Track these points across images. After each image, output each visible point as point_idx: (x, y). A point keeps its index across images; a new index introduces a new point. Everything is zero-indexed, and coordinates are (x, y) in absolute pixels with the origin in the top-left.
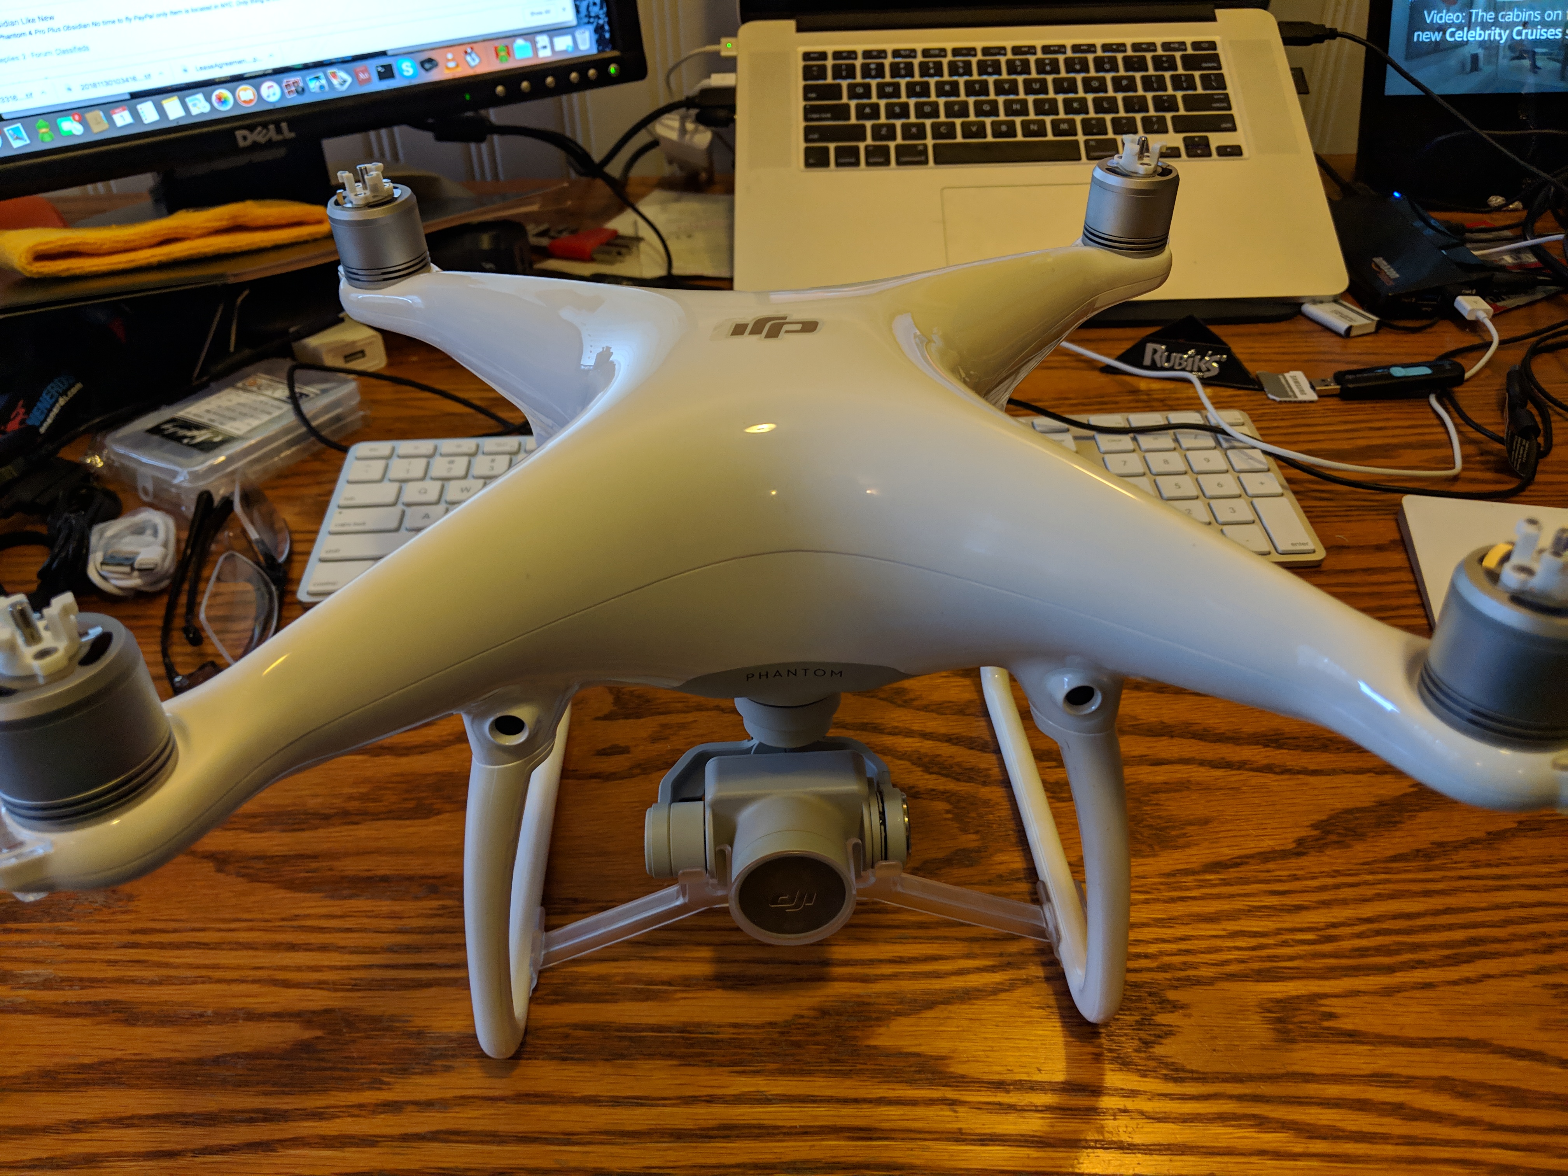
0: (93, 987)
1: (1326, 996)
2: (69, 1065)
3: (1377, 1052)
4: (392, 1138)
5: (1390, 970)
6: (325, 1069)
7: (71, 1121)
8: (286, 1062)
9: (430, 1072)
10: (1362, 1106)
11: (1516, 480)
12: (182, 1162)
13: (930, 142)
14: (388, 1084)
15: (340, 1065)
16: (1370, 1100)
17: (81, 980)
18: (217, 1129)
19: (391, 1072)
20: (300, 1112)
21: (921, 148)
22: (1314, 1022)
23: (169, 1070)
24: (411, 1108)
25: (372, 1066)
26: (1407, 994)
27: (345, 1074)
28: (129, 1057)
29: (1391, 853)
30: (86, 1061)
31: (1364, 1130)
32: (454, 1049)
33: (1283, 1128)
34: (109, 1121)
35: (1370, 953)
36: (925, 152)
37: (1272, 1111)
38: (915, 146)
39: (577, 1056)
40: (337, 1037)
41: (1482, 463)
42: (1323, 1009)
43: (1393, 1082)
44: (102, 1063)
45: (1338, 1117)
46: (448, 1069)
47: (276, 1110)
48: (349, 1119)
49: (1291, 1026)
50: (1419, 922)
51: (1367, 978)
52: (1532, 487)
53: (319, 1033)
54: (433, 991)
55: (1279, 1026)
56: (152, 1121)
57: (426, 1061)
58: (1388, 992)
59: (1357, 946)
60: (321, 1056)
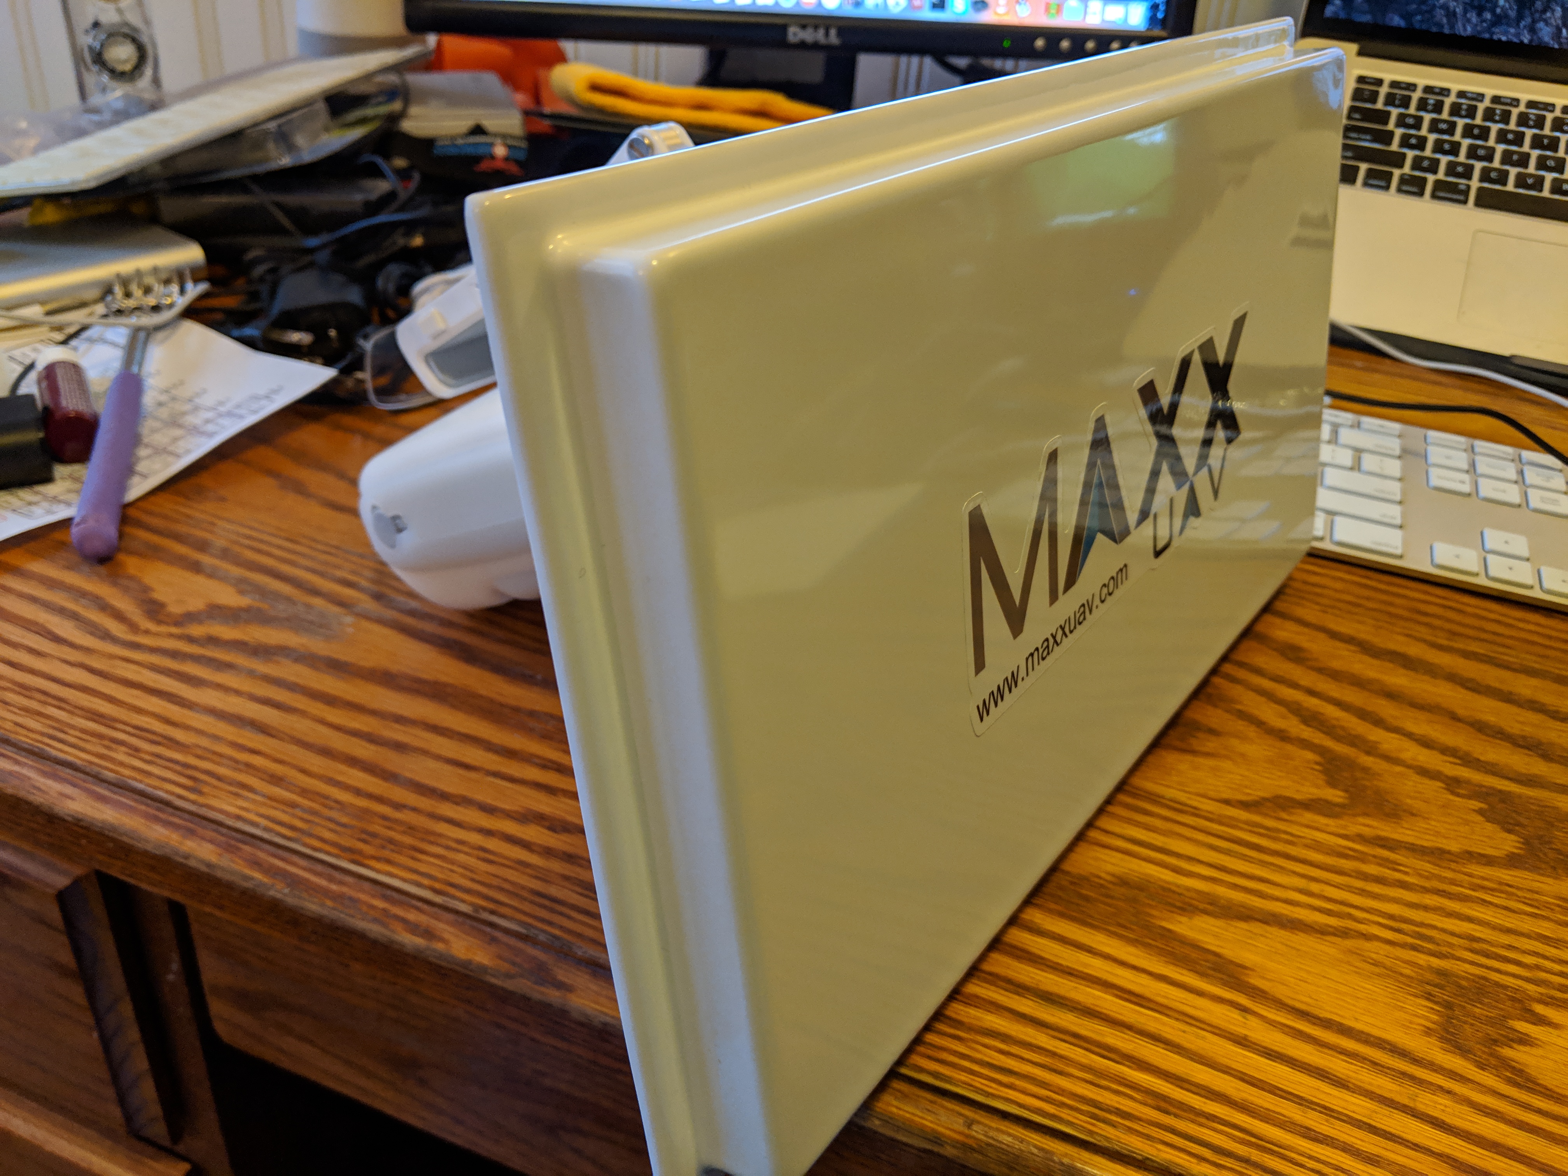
2: (408, 674)
7: (396, 714)
13: (1475, 183)
21: (1462, 187)
23: (490, 706)
28: (459, 686)
30: (423, 676)
34: (426, 725)
36: (1466, 192)
38: (1457, 184)
44: (434, 682)
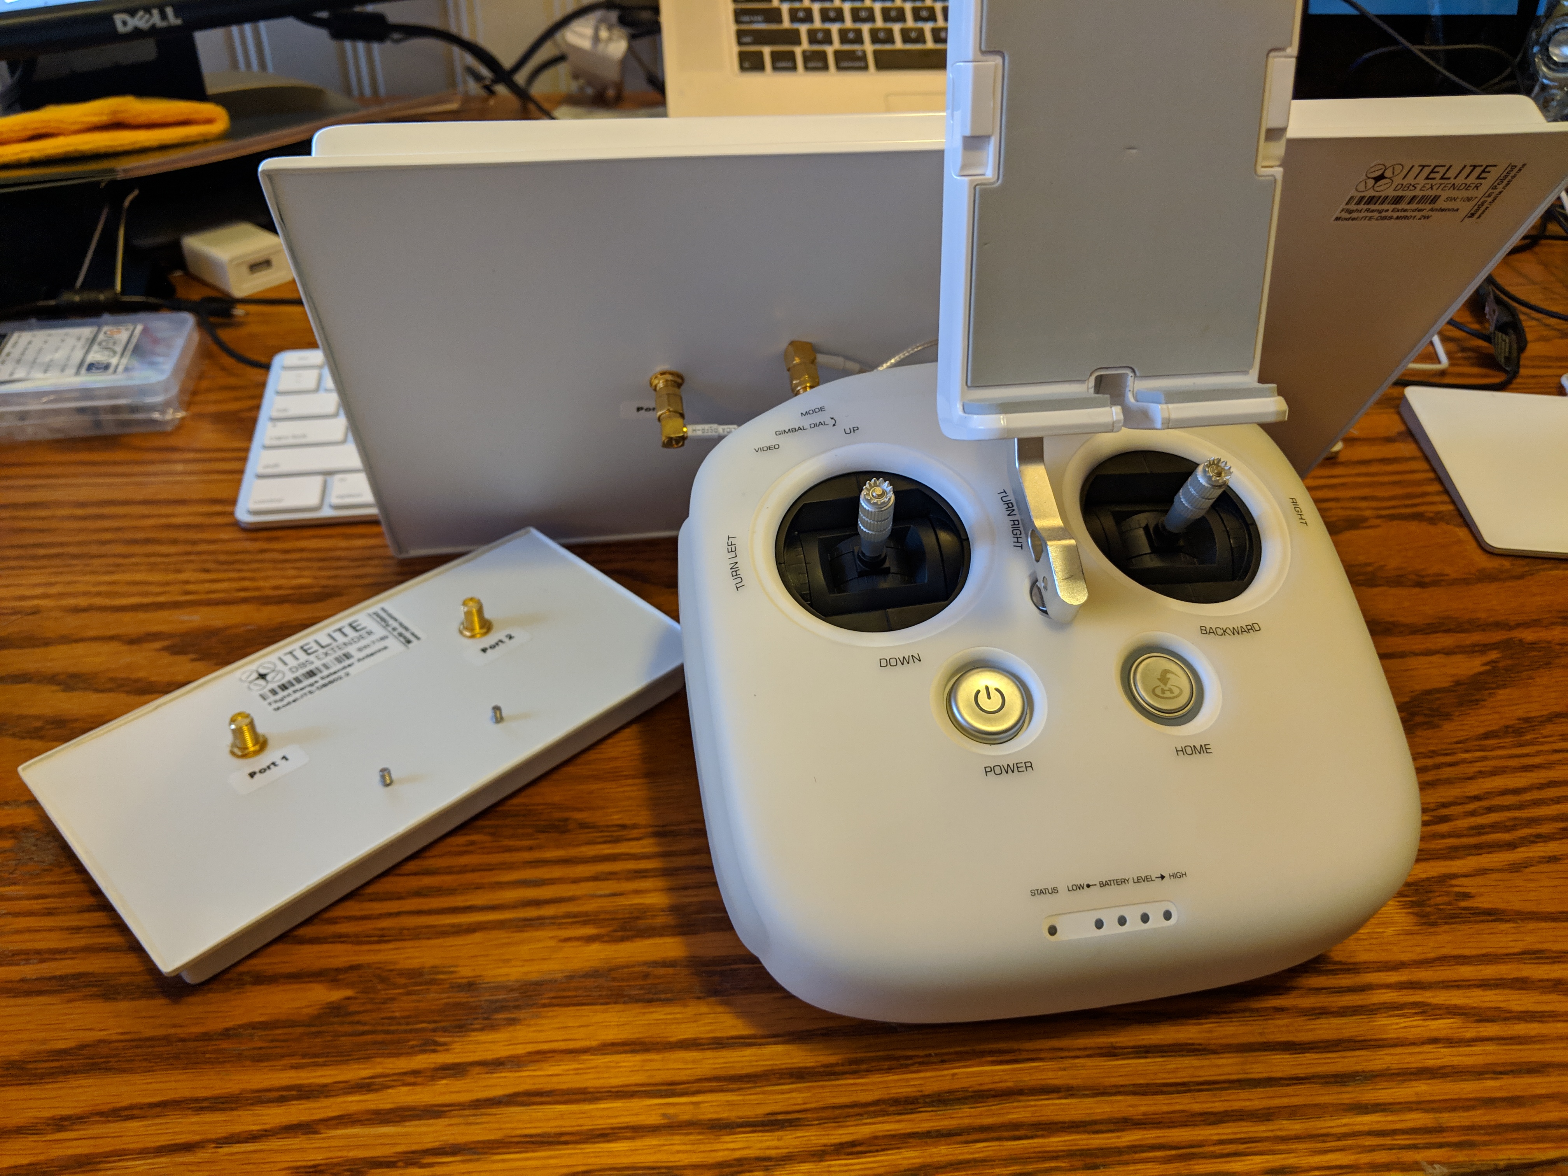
0: (56, 959)
1: (1455, 876)
2: (38, 1053)
3: (1522, 929)
4: (462, 1106)
5: (1512, 846)
6: (363, 1033)
7: (53, 1118)
8: (313, 1029)
9: (493, 1027)
10: (1521, 984)
11: (1504, 374)
12: (202, 1155)
13: (868, 47)
14: (445, 1044)
15: (380, 1028)
16: (1527, 978)
17: (38, 952)
18: (241, 1113)
19: (445, 1030)
20: (341, 1085)
21: (859, 53)
22: (1449, 904)
23: (169, 1048)
24: (477, 1069)
25: (424, 1025)
26: (1533, 869)
27: (389, 1037)
28: (114, 1038)
29: (1482, 730)
30: (61, 1045)
31: (1531, 1009)
32: (516, 1000)
33: (1449, 1013)
34: (101, 1114)
35: (1486, 830)
36: (864, 58)
37: (1433, 997)
38: (854, 52)
39: (663, 996)
40: (372, 996)
41: (1465, 358)
42: (1457, 889)
43: (1547, 958)
44: (82, 1047)
45: (1501, 998)
46: (512, 1022)
47: (310, 1085)
48: (405, 1089)
49: (1428, 909)
50: (1527, 797)
51: (1490, 855)
52: (1518, 380)
53: (349, 993)
54: (478, 937)
55: (1416, 910)
56: (158, 1109)
57: (485, 1016)
58: (1516, 868)
59: (1472, 824)
60: (356, 1018)
